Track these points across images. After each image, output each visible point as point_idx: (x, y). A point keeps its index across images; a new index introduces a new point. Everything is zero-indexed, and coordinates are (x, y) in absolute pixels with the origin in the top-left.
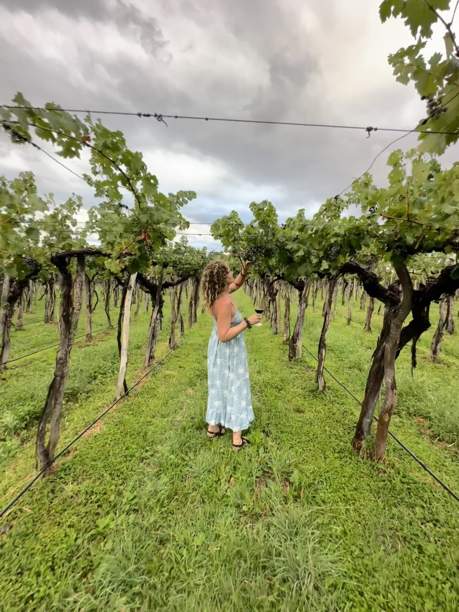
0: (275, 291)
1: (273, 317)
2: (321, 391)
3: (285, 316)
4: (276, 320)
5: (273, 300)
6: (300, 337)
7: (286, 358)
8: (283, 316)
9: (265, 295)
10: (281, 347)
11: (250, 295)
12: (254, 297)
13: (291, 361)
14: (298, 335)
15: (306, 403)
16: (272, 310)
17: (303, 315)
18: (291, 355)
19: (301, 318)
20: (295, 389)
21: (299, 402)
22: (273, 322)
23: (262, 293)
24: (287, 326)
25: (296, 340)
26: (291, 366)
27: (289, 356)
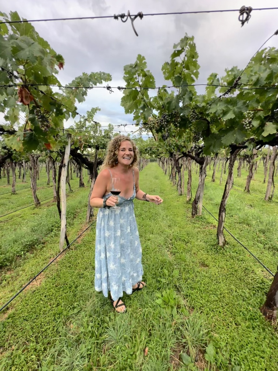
0: (180, 166)
1: (179, 184)
2: (221, 246)
3: (188, 183)
4: (181, 185)
5: (179, 172)
6: (200, 199)
7: (190, 215)
8: (186, 183)
9: (172, 168)
10: (185, 205)
11: (163, 168)
12: (165, 169)
13: (193, 217)
14: (199, 198)
15: (210, 258)
16: (178, 178)
17: (203, 184)
18: (194, 213)
19: (202, 185)
20: (198, 243)
21: (203, 255)
22: (179, 187)
23: (171, 166)
24: (189, 191)
25: (197, 202)
26: (193, 221)
27: (192, 214)
